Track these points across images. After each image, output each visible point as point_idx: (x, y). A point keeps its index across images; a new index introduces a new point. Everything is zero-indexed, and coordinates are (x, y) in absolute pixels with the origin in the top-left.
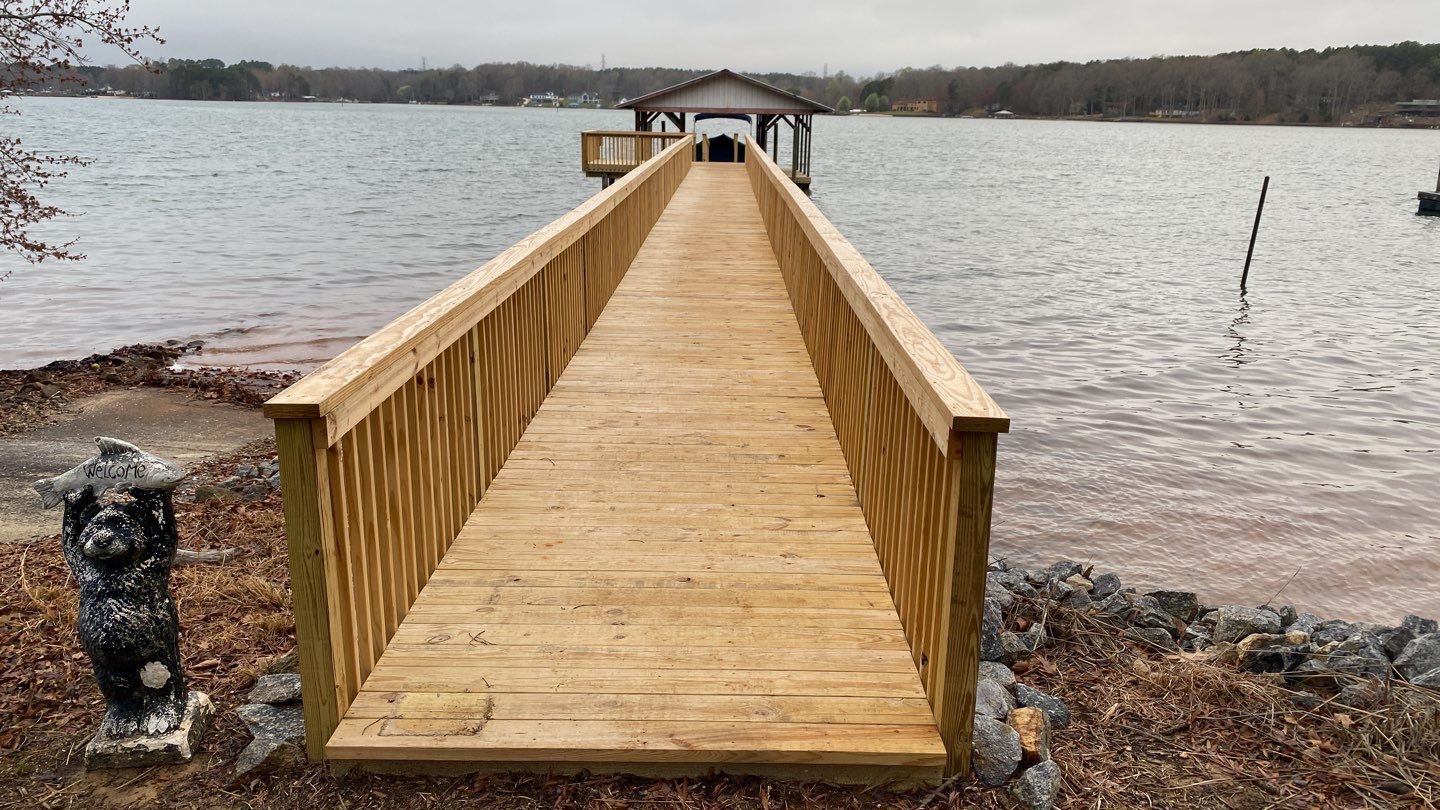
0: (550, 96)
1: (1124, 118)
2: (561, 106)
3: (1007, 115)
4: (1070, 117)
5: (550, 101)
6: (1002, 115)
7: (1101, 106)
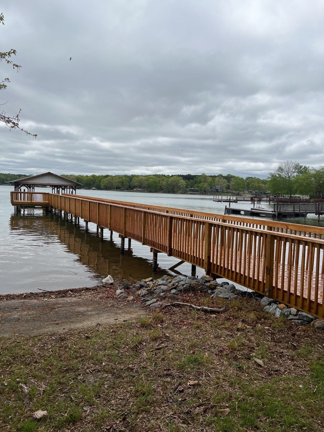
1: (126, 191)
6: (93, 189)
7: (120, 187)
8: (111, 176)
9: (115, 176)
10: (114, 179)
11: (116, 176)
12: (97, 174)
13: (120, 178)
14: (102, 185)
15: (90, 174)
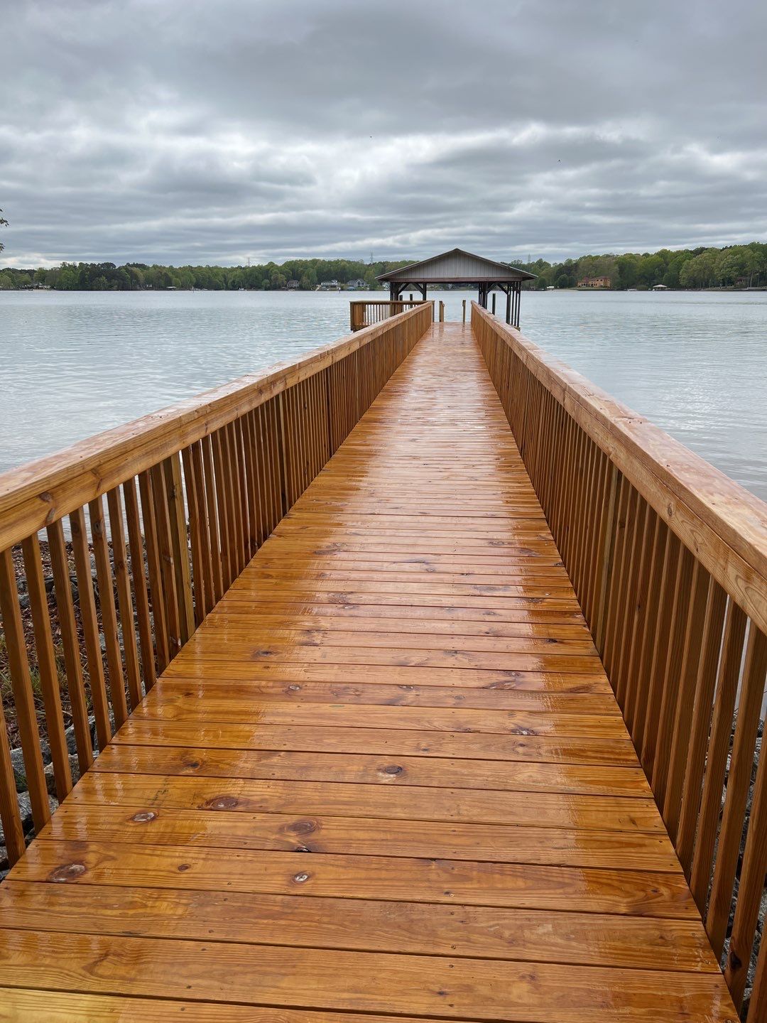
0: (335, 283)
1: (751, 288)
2: (342, 290)
3: (662, 288)
4: (709, 289)
5: (335, 286)
6: (659, 288)
7: (733, 280)
8: (712, 250)
9: (724, 249)
10: (719, 256)
11: (726, 248)
12: (673, 248)
13: (735, 254)
14: (684, 276)
15: (653, 250)
